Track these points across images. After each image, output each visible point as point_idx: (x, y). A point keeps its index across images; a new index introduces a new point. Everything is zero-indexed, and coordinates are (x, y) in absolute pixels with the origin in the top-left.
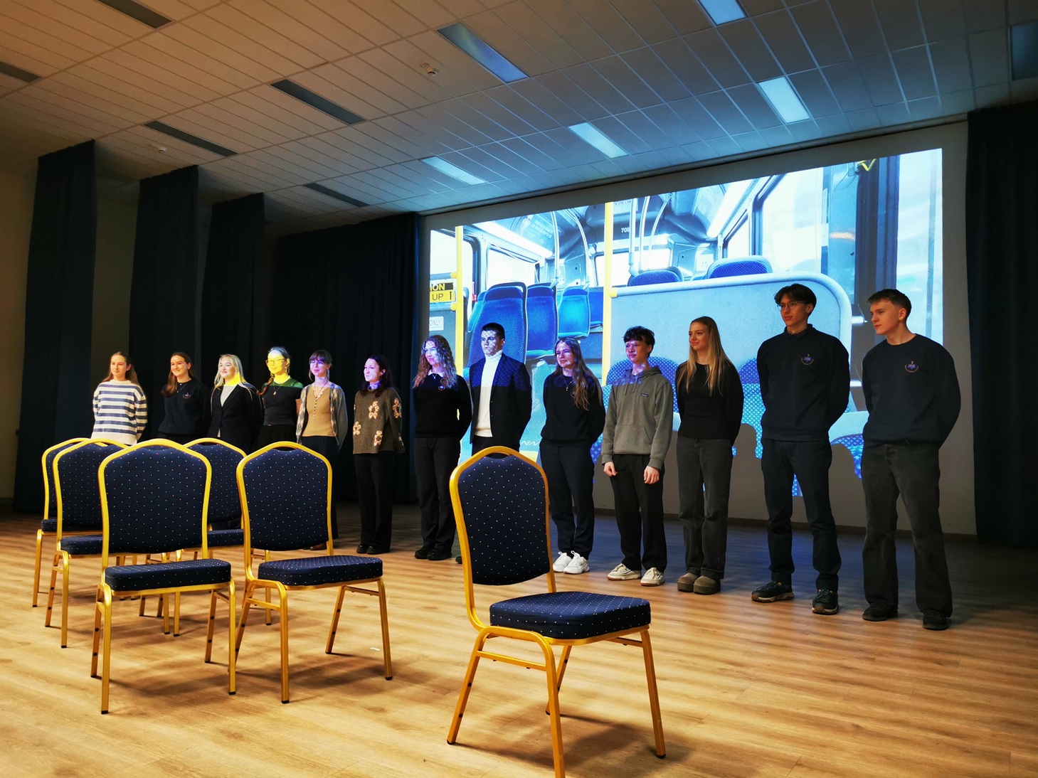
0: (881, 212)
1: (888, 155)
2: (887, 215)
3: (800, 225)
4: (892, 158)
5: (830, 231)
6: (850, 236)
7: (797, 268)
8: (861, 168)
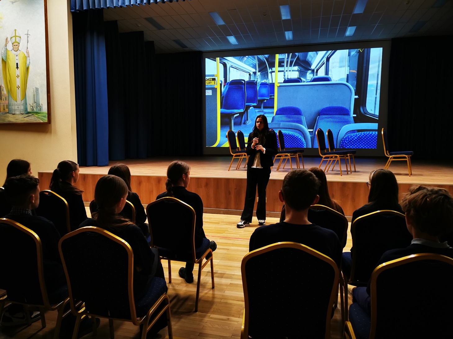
0: (365, 65)
1: (367, 48)
2: (366, 66)
3: (341, 67)
4: (368, 49)
5: (350, 70)
6: (355, 71)
7: (339, 80)
8: (359, 51)
